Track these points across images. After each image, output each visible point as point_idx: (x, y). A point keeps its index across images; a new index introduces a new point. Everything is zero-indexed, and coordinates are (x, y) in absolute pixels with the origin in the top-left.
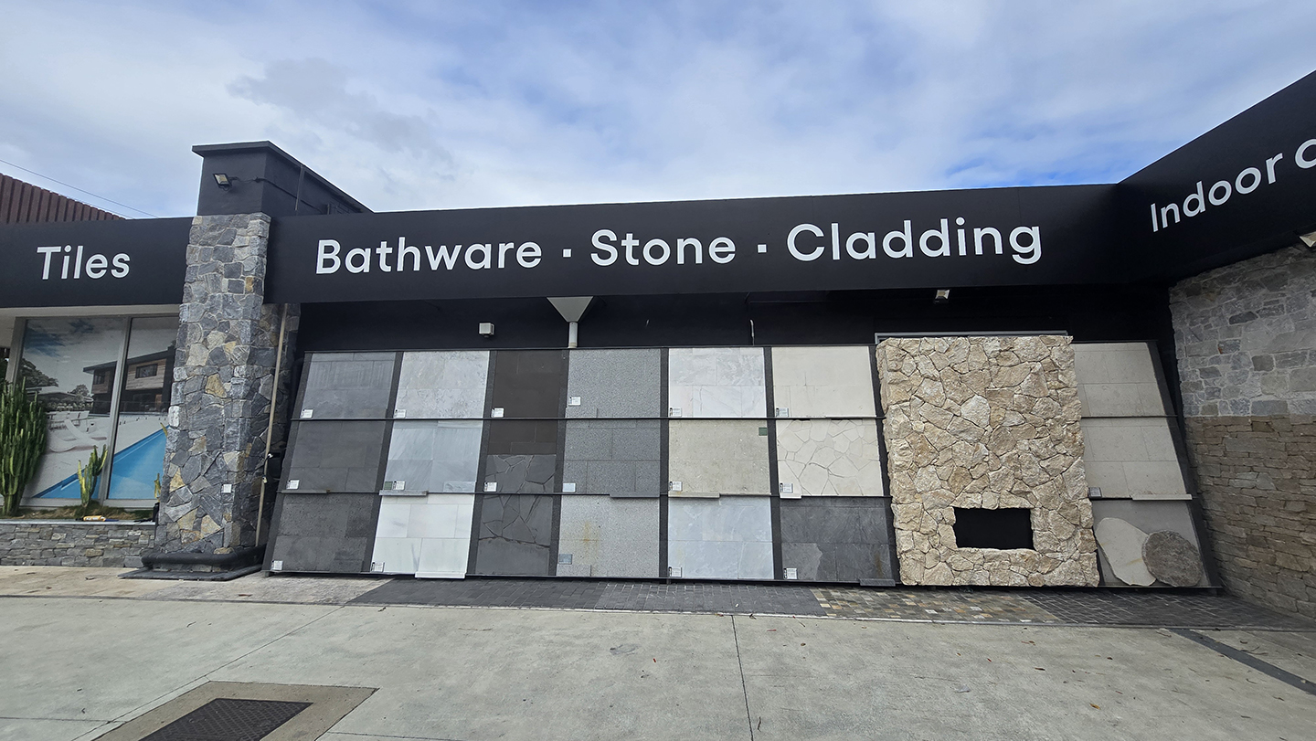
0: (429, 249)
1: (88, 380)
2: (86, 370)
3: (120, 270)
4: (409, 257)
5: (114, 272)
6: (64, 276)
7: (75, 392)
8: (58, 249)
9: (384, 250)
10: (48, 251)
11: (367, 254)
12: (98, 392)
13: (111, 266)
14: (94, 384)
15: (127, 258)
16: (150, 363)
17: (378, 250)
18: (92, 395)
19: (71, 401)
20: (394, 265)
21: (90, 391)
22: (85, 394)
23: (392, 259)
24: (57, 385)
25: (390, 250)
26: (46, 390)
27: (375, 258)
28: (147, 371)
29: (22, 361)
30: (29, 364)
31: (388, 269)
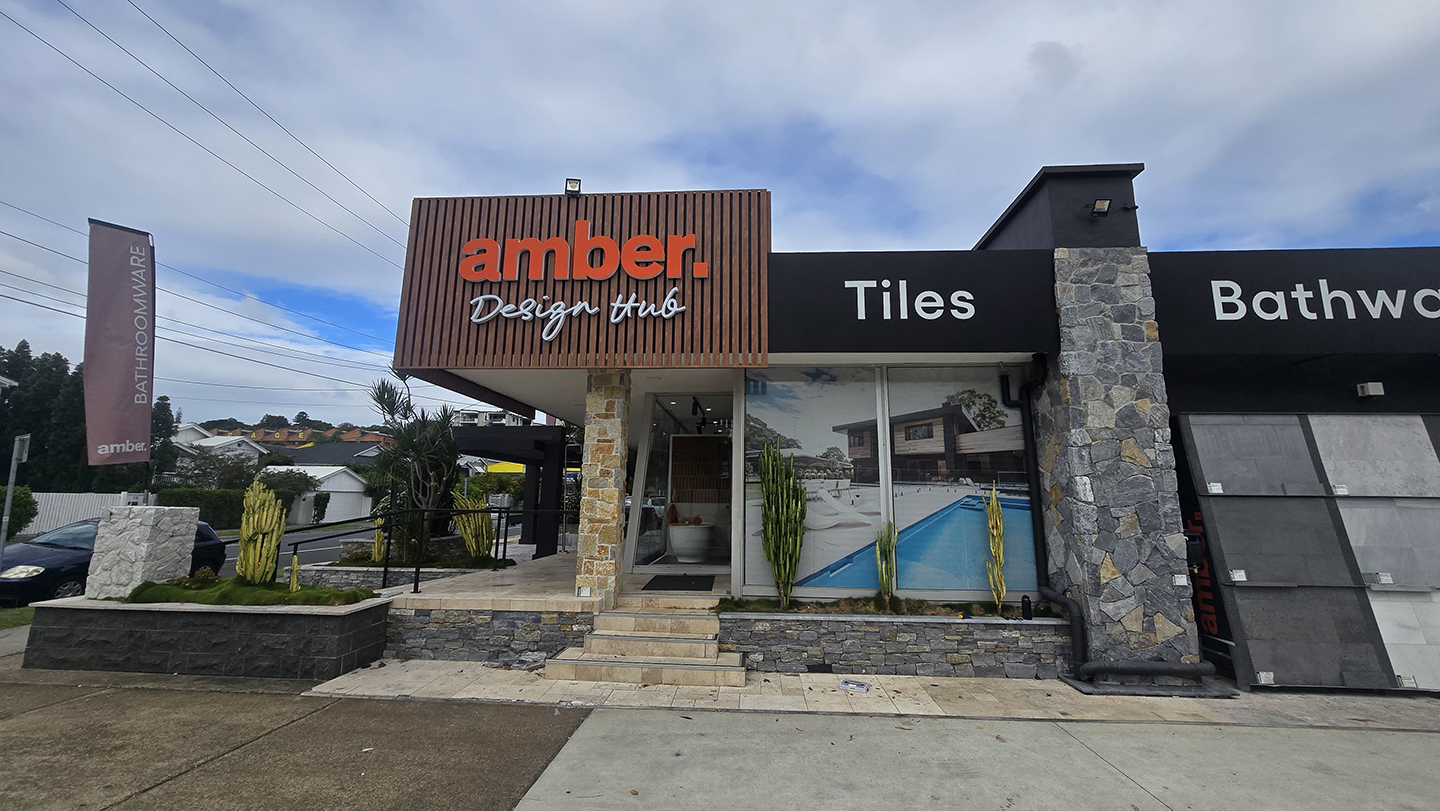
0: (1362, 294)
1: (842, 442)
2: (836, 429)
3: (963, 310)
4: (1338, 304)
5: (955, 313)
6: (887, 315)
7: (826, 456)
8: (873, 284)
9: (1301, 294)
10: (861, 286)
11: (1279, 297)
12: (858, 456)
13: (948, 306)
14: (850, 446)
15: (969, 296)
16: (922, 423)
17: (1294, 295)
18: (849, 460)
19: (825, 466)
20: (1320, 311)
21: (847, 454)
22: (840, 458)
23: (1315, 304)
24: (799, 447)
25: (1310, 294)
26: (786, 453)
27: (1292, 305)
28: (920, 433)
29: (747, 418)
30: (756, 420)
31: (1313, 316)
